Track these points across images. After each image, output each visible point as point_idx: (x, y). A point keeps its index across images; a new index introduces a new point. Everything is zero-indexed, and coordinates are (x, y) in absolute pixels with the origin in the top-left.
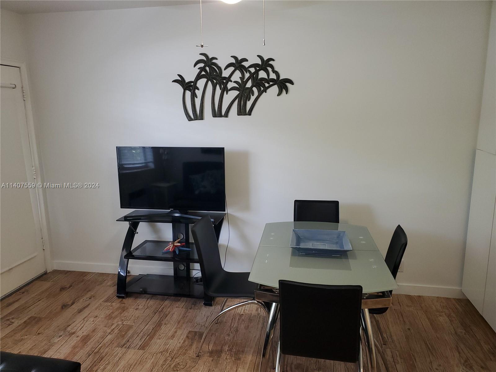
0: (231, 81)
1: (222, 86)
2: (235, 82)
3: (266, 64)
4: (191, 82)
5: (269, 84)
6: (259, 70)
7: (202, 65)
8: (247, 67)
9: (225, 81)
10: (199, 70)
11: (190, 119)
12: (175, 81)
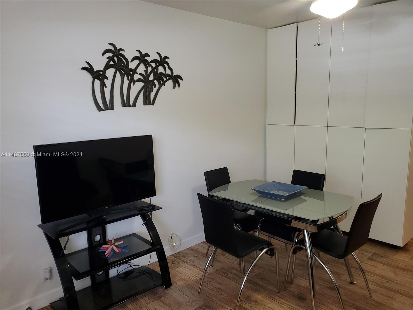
0: (137, 73)
1: (129, 77)
2: (140, 74)
3: (163, 61)
4: (100, 71)
5: (166, 78)
6: (159, 66)
7: (110, 55)
8: (149, 61)
9: (131, 73)
10: (108, 60)
11: (100, 109)
12: (84, 68)
